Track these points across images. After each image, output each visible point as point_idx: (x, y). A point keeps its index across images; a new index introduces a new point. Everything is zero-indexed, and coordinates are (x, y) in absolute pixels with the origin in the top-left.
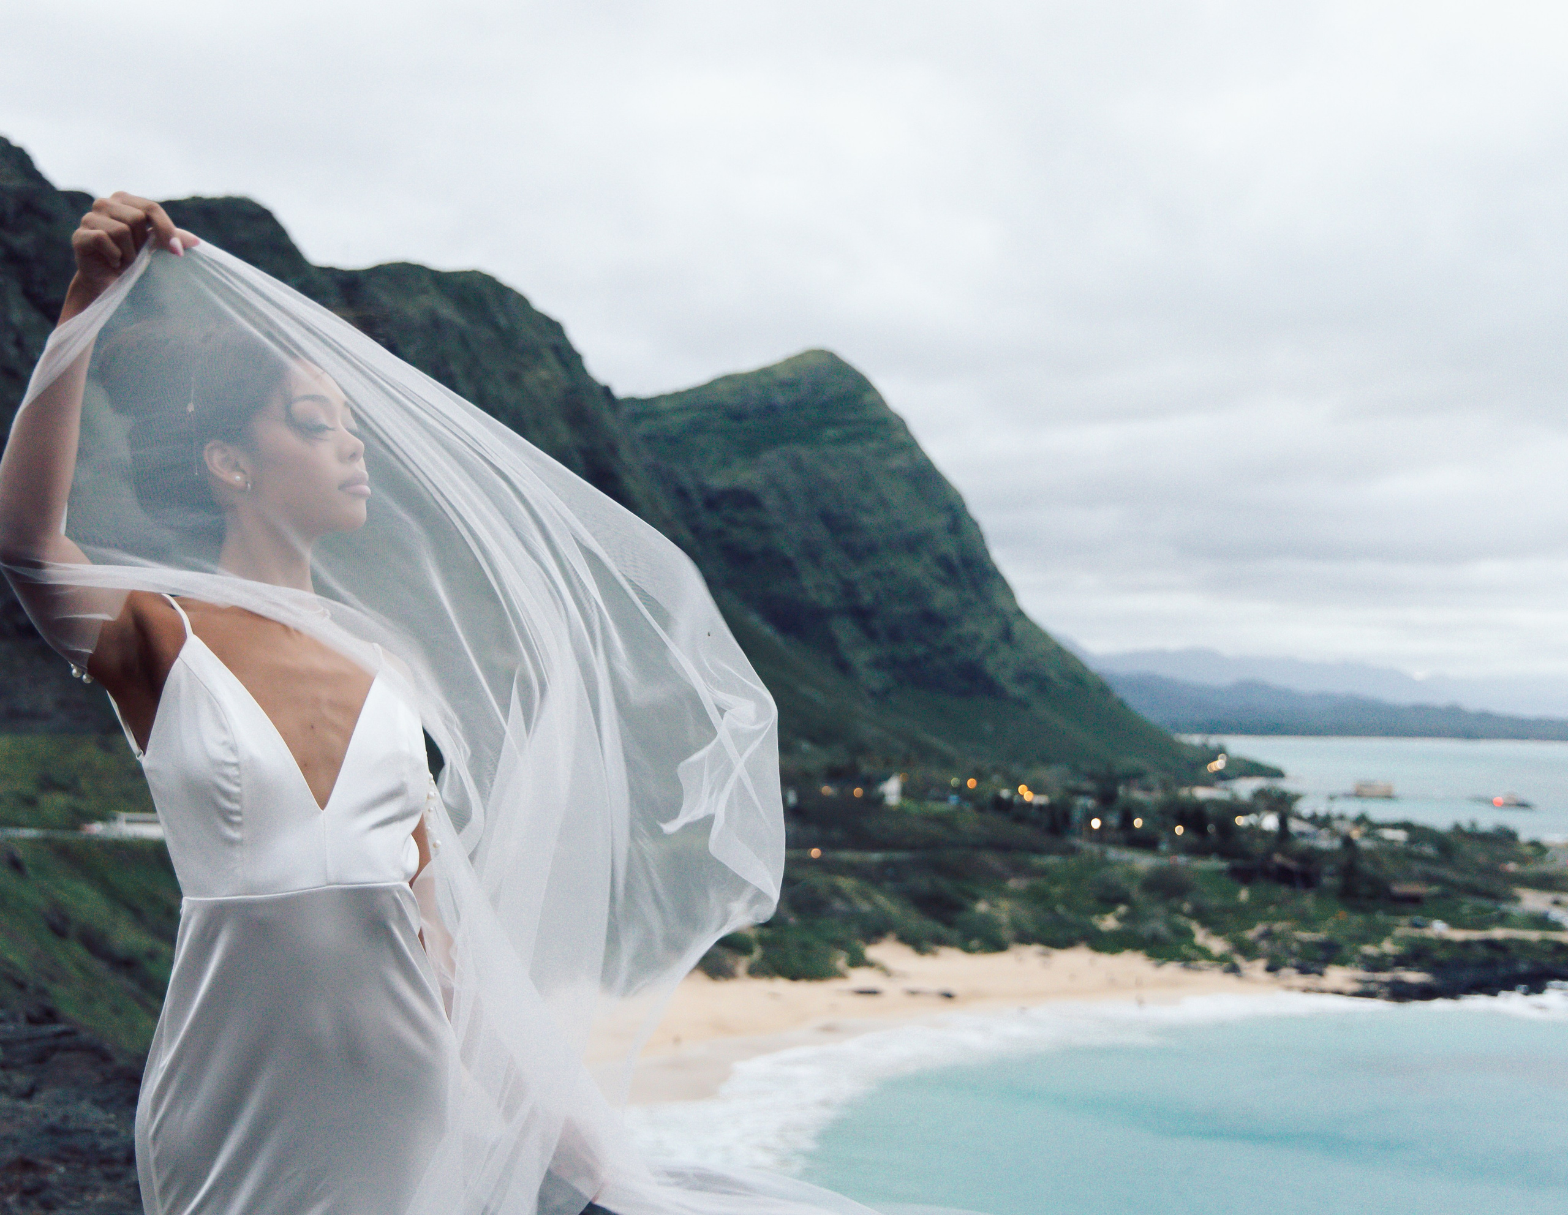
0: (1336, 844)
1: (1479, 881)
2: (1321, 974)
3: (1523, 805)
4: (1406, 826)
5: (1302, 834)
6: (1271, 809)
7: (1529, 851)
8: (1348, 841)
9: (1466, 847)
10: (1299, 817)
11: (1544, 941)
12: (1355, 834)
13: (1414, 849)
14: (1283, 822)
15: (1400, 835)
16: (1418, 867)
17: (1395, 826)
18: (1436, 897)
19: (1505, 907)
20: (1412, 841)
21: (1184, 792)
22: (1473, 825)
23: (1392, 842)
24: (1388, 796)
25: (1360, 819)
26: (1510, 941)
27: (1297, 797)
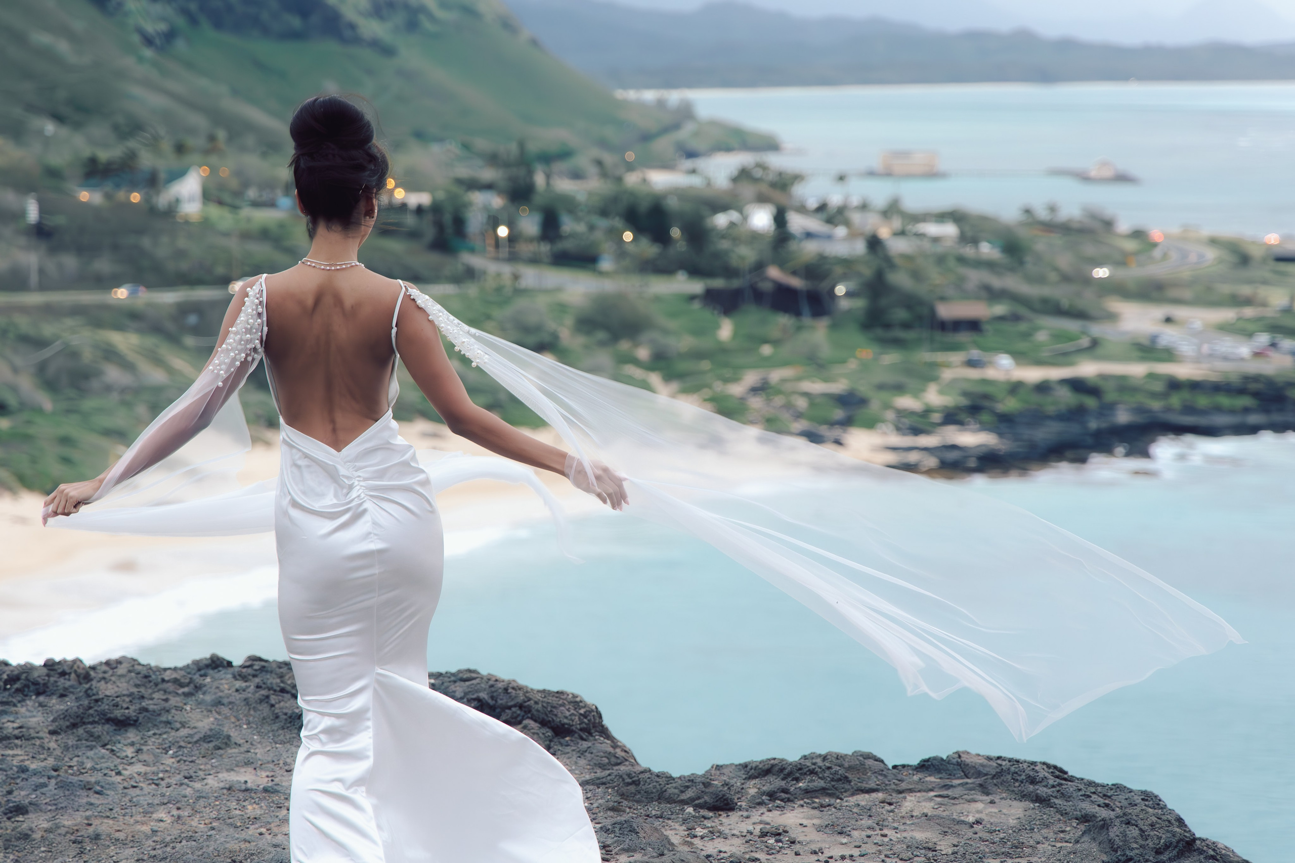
0: (860, 248)
1: (1062, 294)
2: (838, 442)
3: (1122, 178)
4: (955, 216)
5: (809, 235)
6: (762, 199)
7: (1131, 246)
8: (874, 243)
9: (1041, 244)
10: (802, 209)
11: (1151, 376)
12: (884, 233)
13: (968, 251)
14: (780, 219)
15: (949, 230)
16: (975, 277)
17: (942, 217)
18: (1001, 319)
19: (1097, 330)
20: (964, 239)
21: (632, 179)
22: (1052, 209)
23: (936, 240)
24: (932, 174)
25: (892, 210)
26: (1104, 377)
27: (797, 178)
